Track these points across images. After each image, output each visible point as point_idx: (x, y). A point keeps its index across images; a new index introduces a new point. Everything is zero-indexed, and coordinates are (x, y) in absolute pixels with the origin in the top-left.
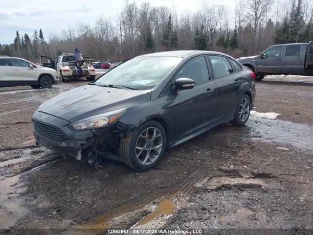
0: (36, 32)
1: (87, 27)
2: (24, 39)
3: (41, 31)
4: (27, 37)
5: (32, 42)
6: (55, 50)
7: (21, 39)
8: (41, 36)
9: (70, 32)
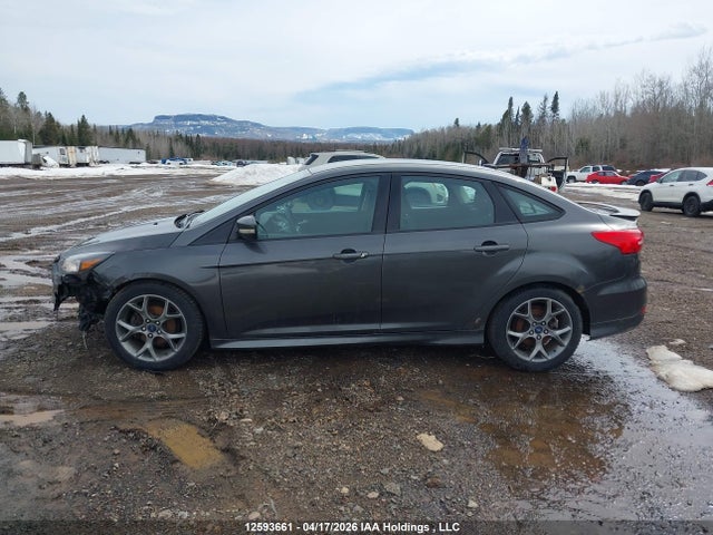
0: (546, 99)
1: (661, 84)
2: (521, 113)
3: (556, 96)
4: (527, 109)
5: (533, 120)
6: (574, 137)
7: (515, 113)
8: (555, 108)
9: (617, 96)
